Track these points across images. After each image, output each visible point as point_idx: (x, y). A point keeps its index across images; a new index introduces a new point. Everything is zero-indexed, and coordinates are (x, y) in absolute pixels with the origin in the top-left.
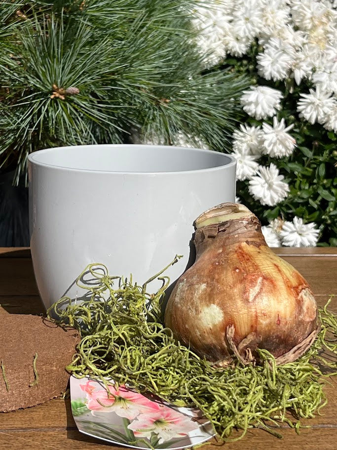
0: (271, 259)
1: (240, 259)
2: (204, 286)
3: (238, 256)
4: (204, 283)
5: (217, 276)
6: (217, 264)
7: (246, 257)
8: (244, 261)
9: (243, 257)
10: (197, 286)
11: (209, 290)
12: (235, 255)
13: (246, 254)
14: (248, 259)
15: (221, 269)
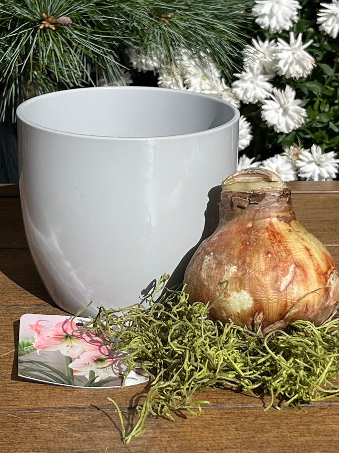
0: (302, 239)
1: (271, 239)
2: (234, 269)
3: (269, 236)
4: (234, 264)
5: (248, 259)
6: (248, 243)
7: (278, 238)
8: (276, 244)
9: (275, 237)
10: (226, 268)
11: (240, 274)
12: (267, 234)
13: (278, 234)
14: (280, 241)
15: (252, 252)
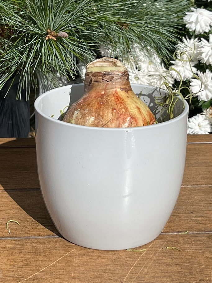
0: (135, 102)
1: (116, 101)
2: (92, 119)
3: (115, 99)
4: (94, 116)
5: (101, 113)
6: (102, 103)
7: (121, 100)
8: (119, 104)
9: (118, 100)
10: (88, 118)
11: (96, 122)
12: (113, 98)
13: (120, 98)
14: (121, 103)
15: (104, 108)
